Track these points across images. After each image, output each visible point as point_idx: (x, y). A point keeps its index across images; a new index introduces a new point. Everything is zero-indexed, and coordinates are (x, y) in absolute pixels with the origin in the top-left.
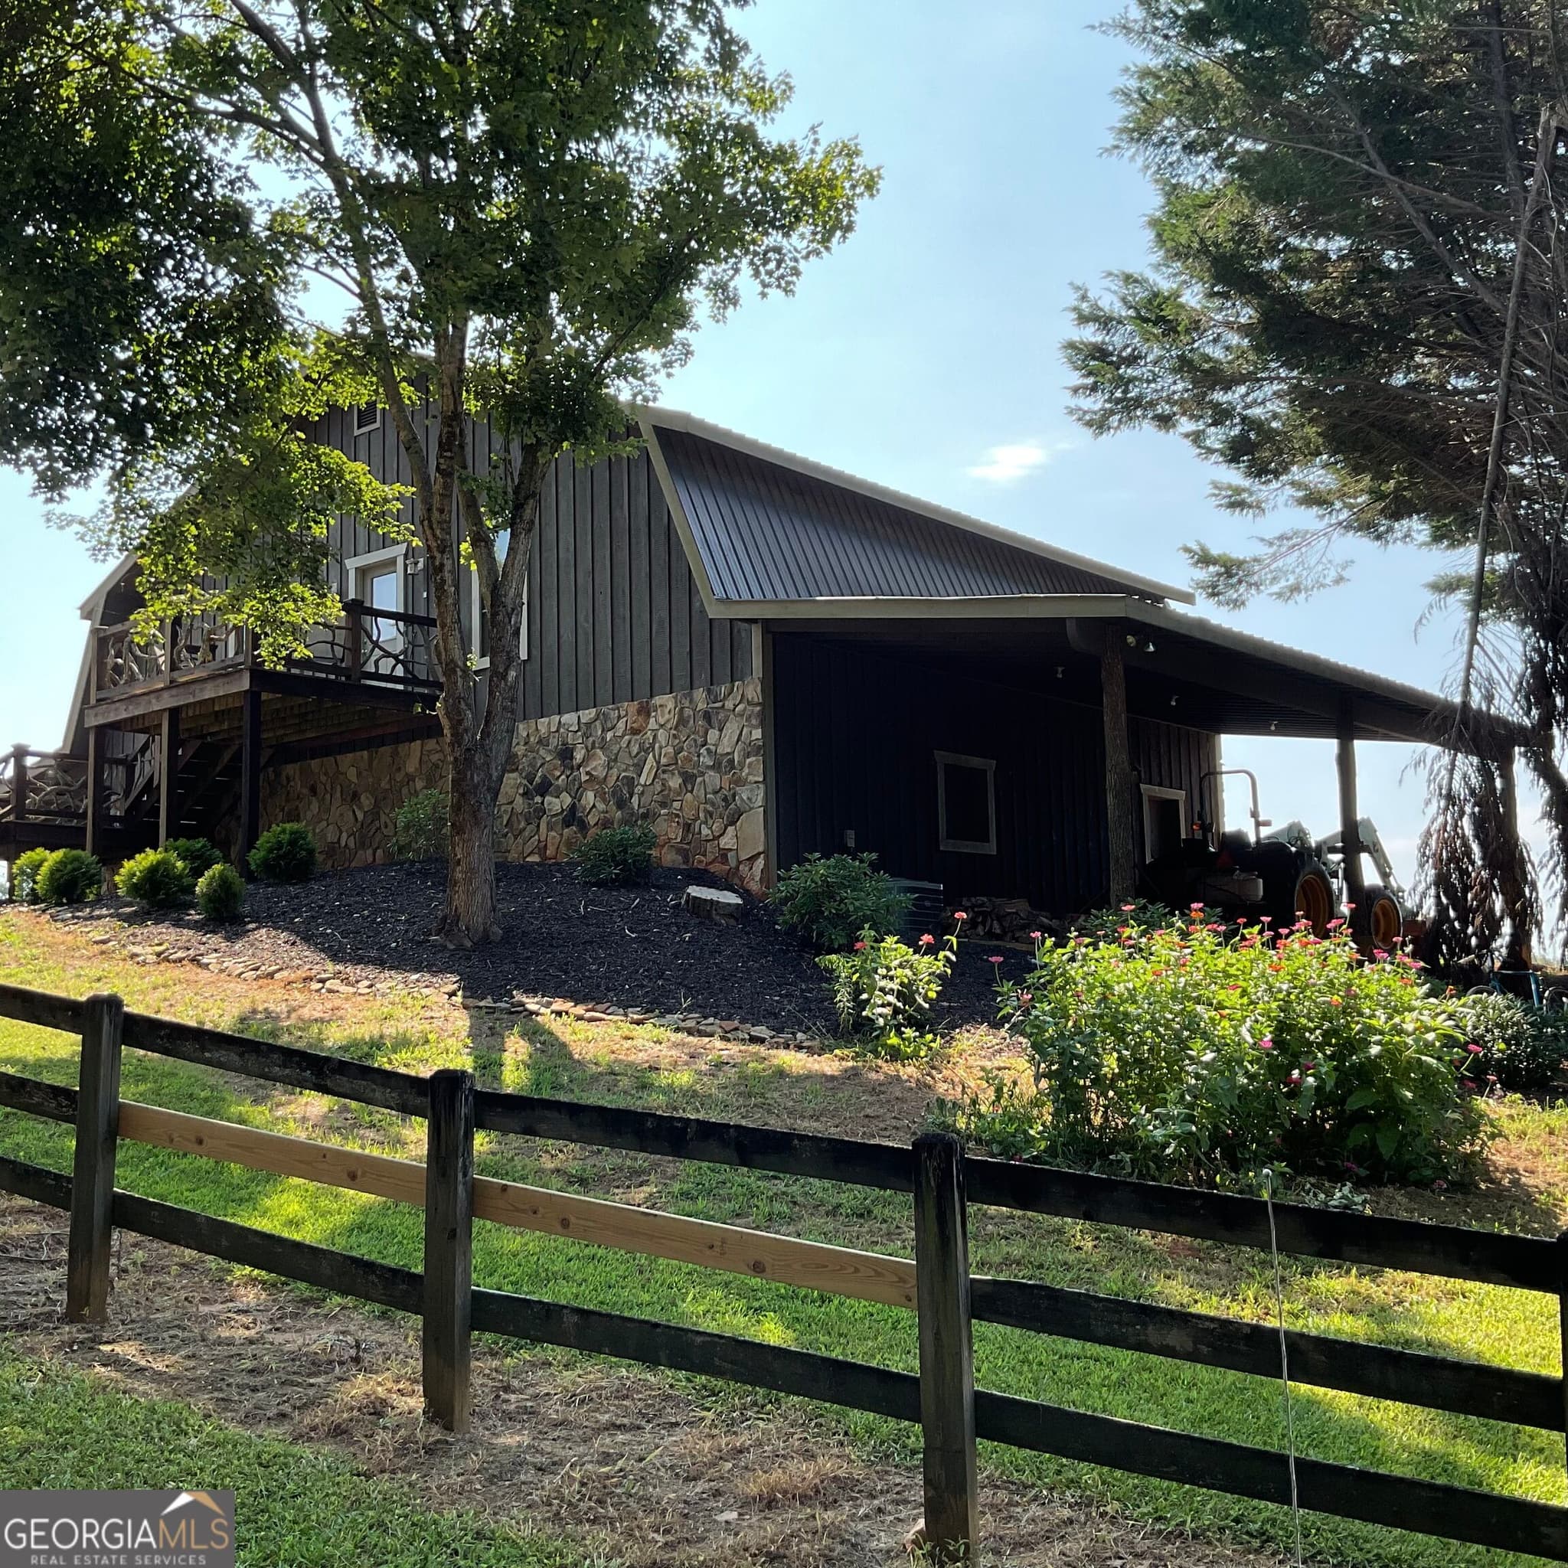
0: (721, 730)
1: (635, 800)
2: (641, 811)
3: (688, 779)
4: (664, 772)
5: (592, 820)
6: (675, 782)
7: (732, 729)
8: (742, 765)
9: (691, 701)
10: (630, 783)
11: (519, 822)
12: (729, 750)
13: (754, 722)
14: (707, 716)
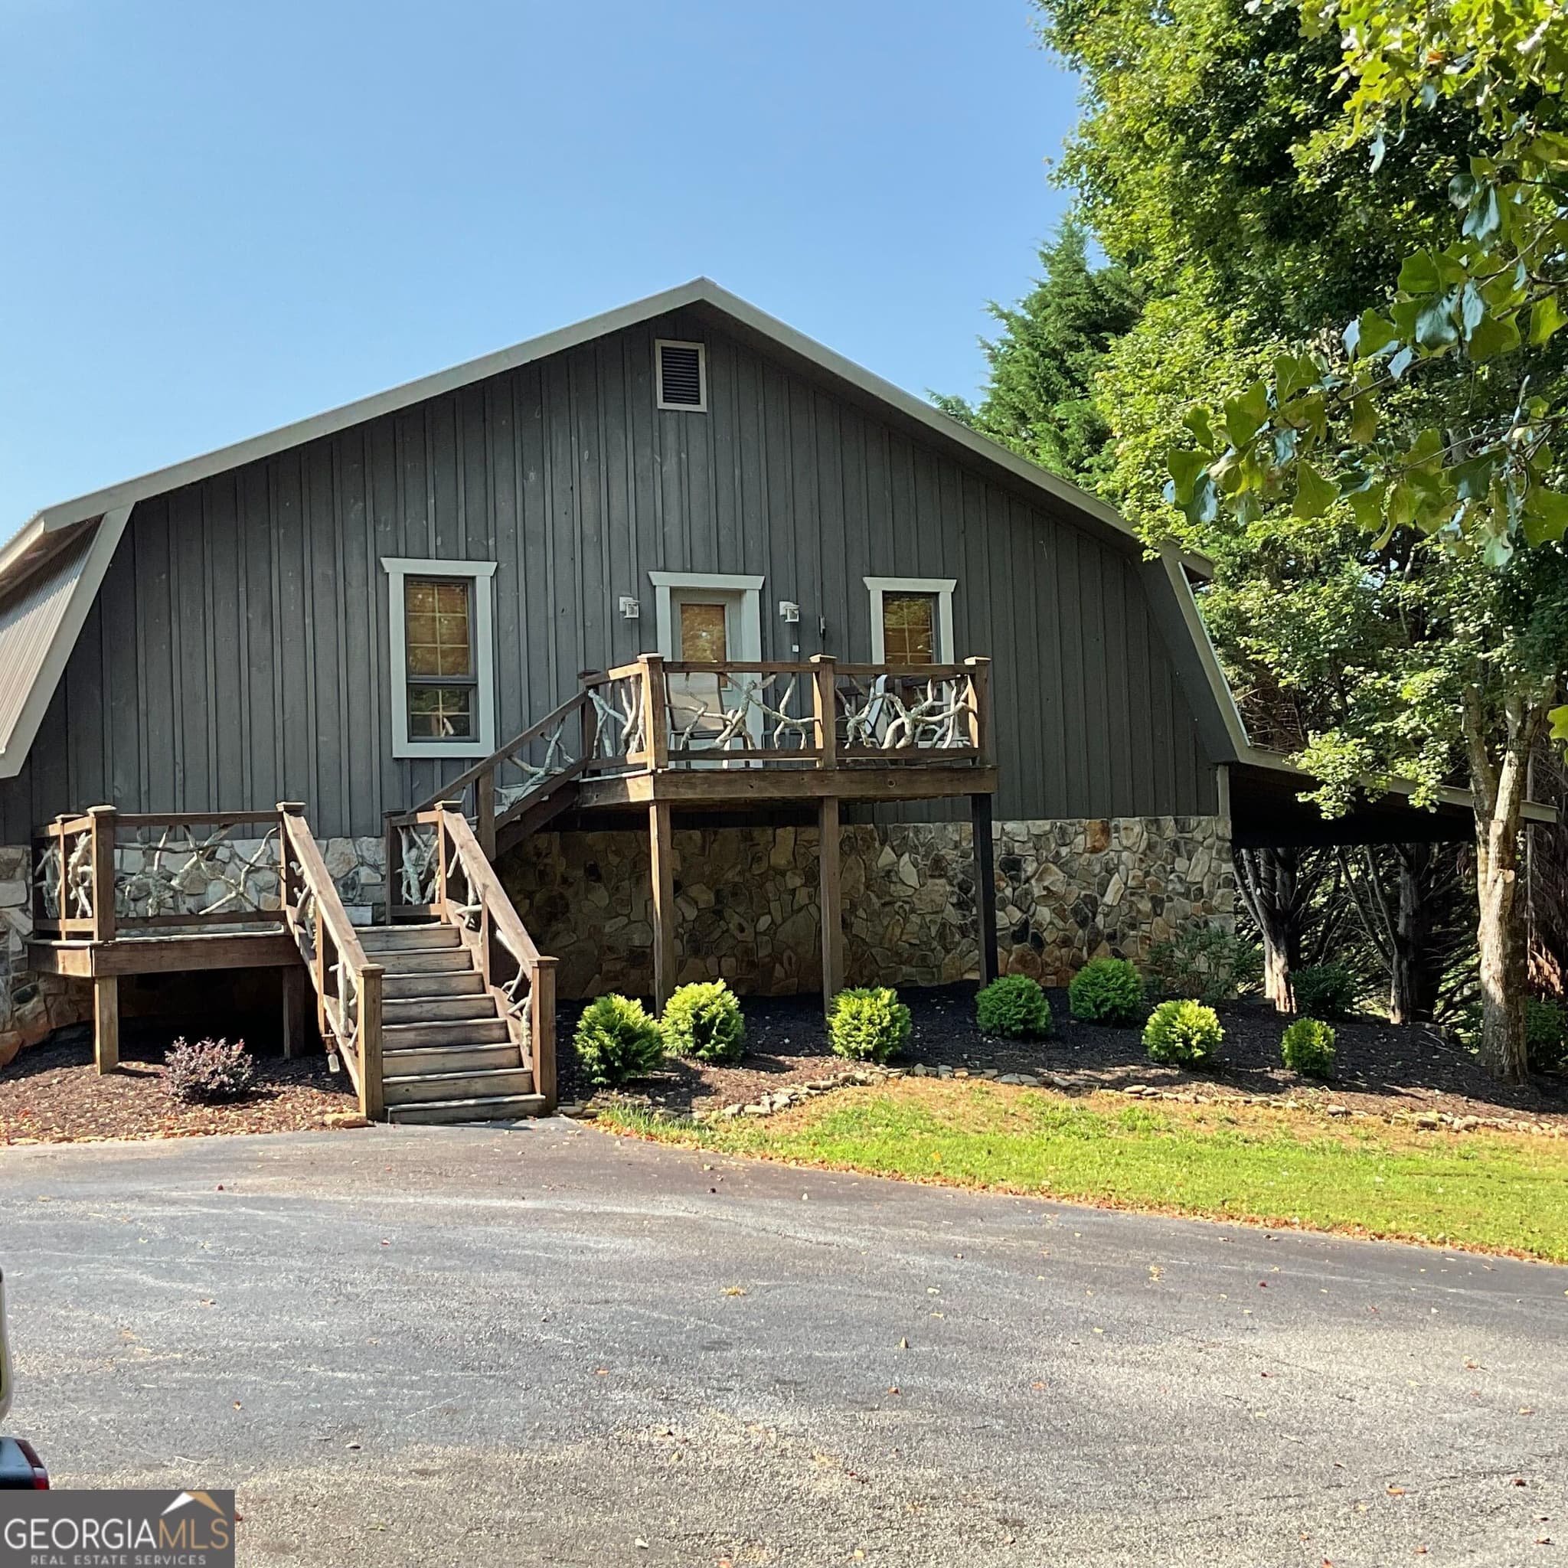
0: (1190, 859)
1: (1100, 919)
2: (1107, 931)
3: (1157, 903)
4: (1132, 894)
5: (1048, 936)
6: (1145, 906)
7: (1201, 858)
8: (1212, 895)
9: (1158, 828)
10: (1093, 902)
11: (953, 935)
12: (1199, 879)
13: (1224, 856)
14: (1176, 846)
